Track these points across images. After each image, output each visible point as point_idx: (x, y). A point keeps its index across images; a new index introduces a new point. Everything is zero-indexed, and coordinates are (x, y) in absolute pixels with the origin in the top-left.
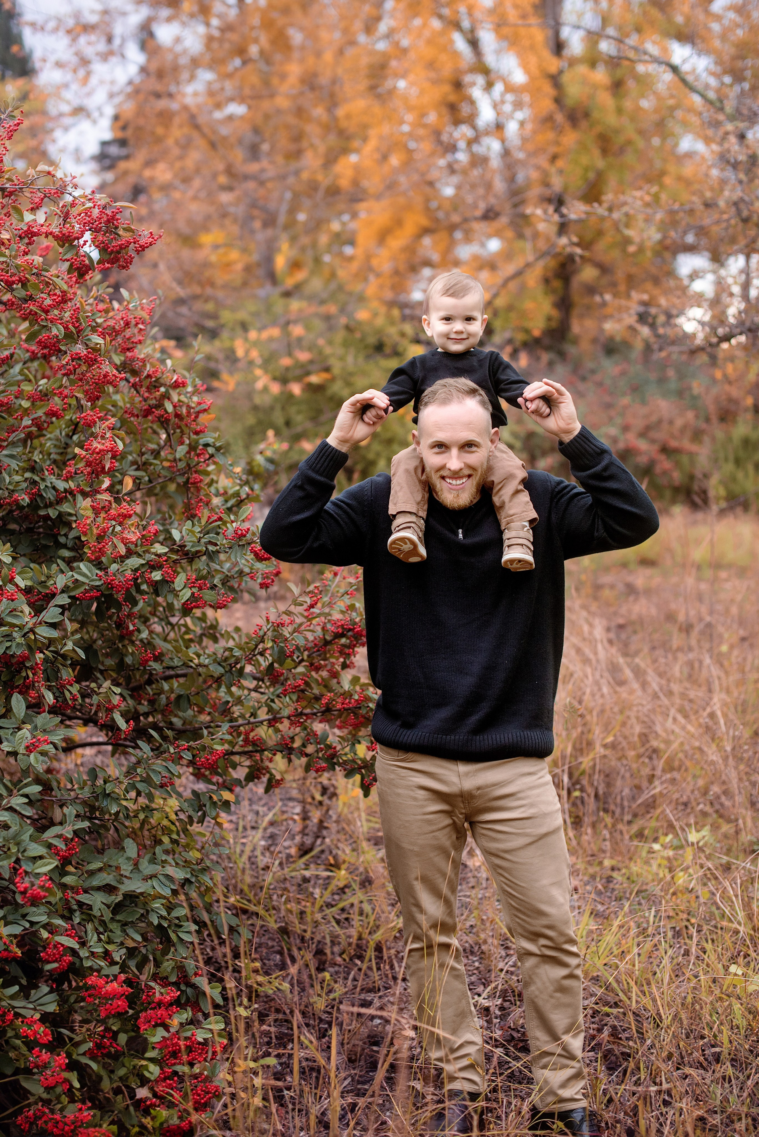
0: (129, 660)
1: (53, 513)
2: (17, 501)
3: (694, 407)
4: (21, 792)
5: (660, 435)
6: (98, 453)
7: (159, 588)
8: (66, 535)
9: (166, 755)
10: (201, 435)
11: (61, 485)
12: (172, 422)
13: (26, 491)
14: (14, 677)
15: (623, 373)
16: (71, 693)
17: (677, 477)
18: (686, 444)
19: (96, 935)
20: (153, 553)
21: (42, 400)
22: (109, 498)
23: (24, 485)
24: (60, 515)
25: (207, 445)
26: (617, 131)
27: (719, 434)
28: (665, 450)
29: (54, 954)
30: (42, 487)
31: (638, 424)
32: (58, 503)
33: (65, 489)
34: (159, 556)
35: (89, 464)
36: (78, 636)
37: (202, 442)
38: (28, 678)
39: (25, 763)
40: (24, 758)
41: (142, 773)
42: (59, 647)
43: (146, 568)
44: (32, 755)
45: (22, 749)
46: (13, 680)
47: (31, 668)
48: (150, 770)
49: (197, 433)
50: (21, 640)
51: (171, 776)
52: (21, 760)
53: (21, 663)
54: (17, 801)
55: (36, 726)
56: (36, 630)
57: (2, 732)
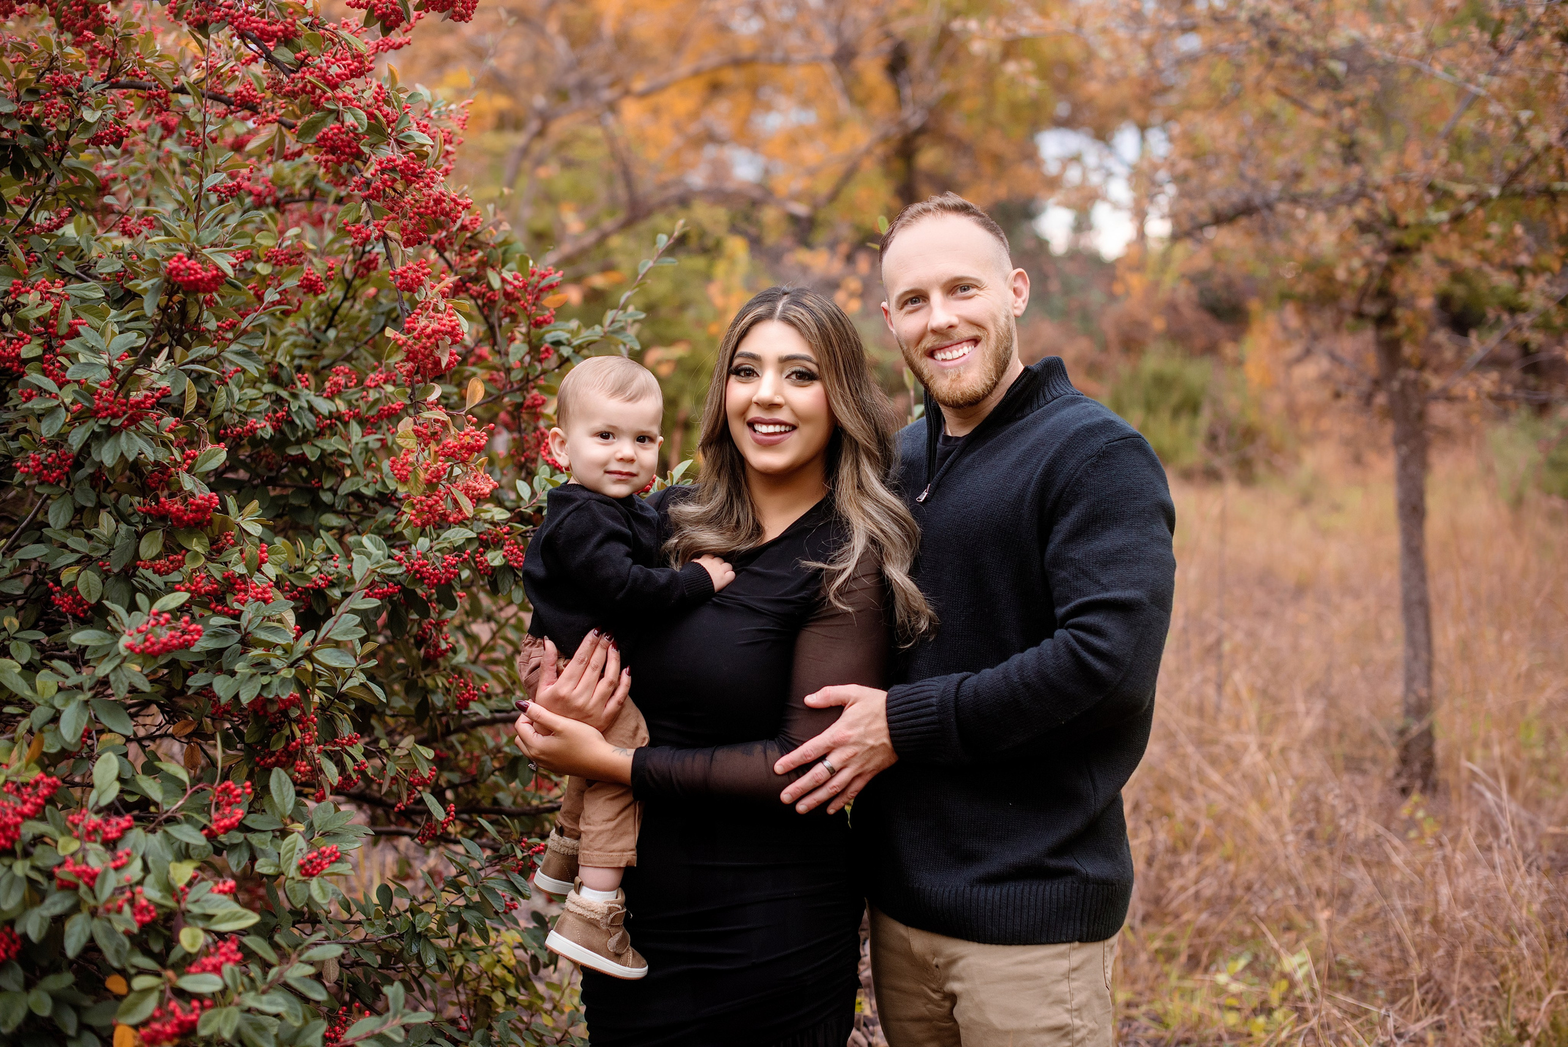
0: (438, 700)
1: (311, 453)
2: (253, 430)
3: (1090, 334)
4: (303, 957)
6: (429, 337)
7: (499, 578)
8: (334, 491)
9: (510, 862)
10: (546, 328)
11: (324, 406)
12: (499, 305)
13: (266, 415)
14: (269, 736)
16: (354, 760)
20: (485, 521)
21: (291, 263)
22: (446, 418)
23: (266, 404)
24: (323, 455)
25: (558, 343)
27: (1122, 369)
30: (295, 409)
32: (320, 434)
33: (331, 413)
34: (494, 524)
35: (411, 356)
36: (373, 663)
37: (549, 337)
38: (294, 738)
39: (300, 897)
40: (298, 887)
41: (472, 893)
42: (339, 682)
43: (476, 545)
44: (314, 883)
45: (292, 871)
46: (264, 741)
47: (298, 721)
48: (485, 887)
49: (538, 324)
50: (288, 674)
51: (515, 895)
52: (293, 890)
53: (284, 713)
54: (297, 972)
55: (311, 826)
56: (315, 654)
57: (254, 839)
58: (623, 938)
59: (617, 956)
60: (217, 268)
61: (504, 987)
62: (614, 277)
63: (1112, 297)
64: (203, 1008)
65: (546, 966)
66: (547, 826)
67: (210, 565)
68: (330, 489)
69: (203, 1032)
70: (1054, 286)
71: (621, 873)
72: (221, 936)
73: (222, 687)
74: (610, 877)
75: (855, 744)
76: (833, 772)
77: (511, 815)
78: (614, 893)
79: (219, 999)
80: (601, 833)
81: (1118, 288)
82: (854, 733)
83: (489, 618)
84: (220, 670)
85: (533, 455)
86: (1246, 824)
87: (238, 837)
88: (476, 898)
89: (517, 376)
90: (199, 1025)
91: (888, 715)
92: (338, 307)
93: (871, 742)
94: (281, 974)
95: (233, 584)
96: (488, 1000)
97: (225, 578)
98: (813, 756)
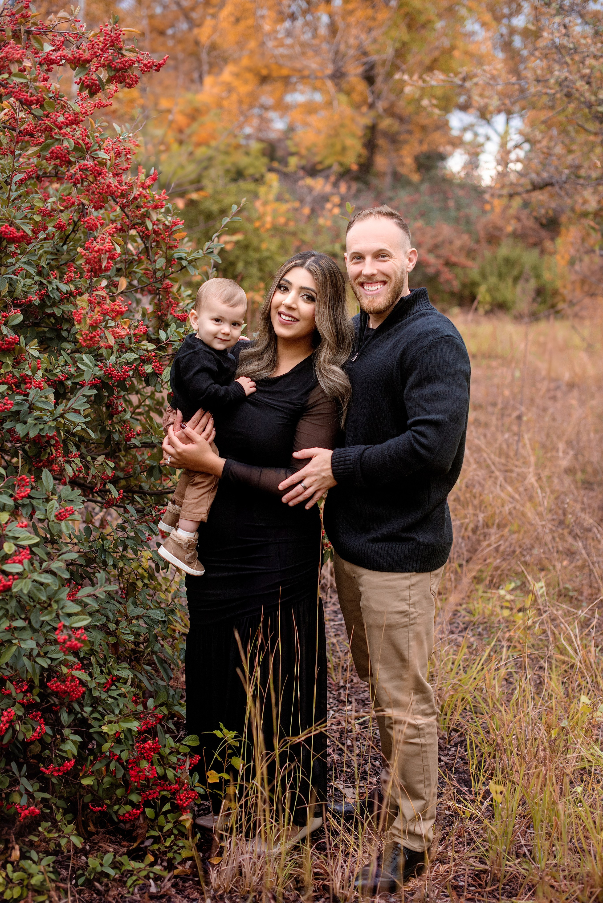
0: (116, 437)
1: (58, 312)
2: (30, 301)
3: (469, 232)
4: (60, 558)
5: (444, 252)
7: (150, 379)
8: (68, 331)
9: (149, 517)
10: (175, 250)
11: (64, 288)
12: (151, 236)
13: (36, 293)
14: (40, 452)
15: (415, 202)
16: (77, 465)
17: (456, 285)
18: (462, 259)
19: (99, 669)
20: (143, 350)
21: (50, 215)
23: (36, 287)
24: (64, 313)
25: (180, 259)
26: (420, 12)
27: (487, 253)
28: (449, 264)
29: (72, 687)
30: (50, 289)
31: (429, 242)
32: (62, 302)
33: (67, 291)
34: (147, 351)
36: (89, 419)
37: (176, 256)
38: (52, 454)
39: (56, 530)
40: (55, 525)
41: (131, 532)
42: (72, 428)
43: (139, 361)
44: (63, 523)
45: (52, 518)
46: (37, 457)
47: (54, 446)
48: (137, 529)
49: (171, 248)
50: (53, 424)
51: (151, 533)
52: (52, 526)
53: (48, 442)
54: (57, 565)
55: (60, 497)
56: (65, 415)
57: (34, 502)
58: (194, 555)
59: (189, 563)
60: (24, 232)
61: (142, 578)
62: (202, 193)
63: (484, 212)
64: (14, 579)
65: (163, 569)
66: (166, 500)
67: (14, 370)
68: (66, 330)
69: (15, 590)
70: (451, 204)
71: (198, 525)
72: (23, 547)
73: (20, 429)
74: (192, 526)
75: (316, 475)
76: (305, 488)
77: (151, 495)
78: (193, 534)
79: (20, 575)
80: (191, 504)
81: (488, 207)
82: (315, 470)
83: (137, 392)
84: (18, 421)
85: (165, 312)
86: (523, 514)
87: (27, 501)
88: (132, 534)
89: (159, 274)
90: (13, 587)
91: (332, 463)
92: (69, 235)
93: (323, 474)
94: (49, 565)
95: (25, 380)
96: (134, 585)
97: (21, 376)
98: (297, 481)
